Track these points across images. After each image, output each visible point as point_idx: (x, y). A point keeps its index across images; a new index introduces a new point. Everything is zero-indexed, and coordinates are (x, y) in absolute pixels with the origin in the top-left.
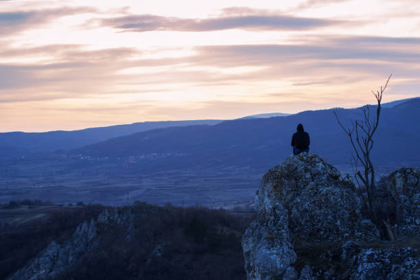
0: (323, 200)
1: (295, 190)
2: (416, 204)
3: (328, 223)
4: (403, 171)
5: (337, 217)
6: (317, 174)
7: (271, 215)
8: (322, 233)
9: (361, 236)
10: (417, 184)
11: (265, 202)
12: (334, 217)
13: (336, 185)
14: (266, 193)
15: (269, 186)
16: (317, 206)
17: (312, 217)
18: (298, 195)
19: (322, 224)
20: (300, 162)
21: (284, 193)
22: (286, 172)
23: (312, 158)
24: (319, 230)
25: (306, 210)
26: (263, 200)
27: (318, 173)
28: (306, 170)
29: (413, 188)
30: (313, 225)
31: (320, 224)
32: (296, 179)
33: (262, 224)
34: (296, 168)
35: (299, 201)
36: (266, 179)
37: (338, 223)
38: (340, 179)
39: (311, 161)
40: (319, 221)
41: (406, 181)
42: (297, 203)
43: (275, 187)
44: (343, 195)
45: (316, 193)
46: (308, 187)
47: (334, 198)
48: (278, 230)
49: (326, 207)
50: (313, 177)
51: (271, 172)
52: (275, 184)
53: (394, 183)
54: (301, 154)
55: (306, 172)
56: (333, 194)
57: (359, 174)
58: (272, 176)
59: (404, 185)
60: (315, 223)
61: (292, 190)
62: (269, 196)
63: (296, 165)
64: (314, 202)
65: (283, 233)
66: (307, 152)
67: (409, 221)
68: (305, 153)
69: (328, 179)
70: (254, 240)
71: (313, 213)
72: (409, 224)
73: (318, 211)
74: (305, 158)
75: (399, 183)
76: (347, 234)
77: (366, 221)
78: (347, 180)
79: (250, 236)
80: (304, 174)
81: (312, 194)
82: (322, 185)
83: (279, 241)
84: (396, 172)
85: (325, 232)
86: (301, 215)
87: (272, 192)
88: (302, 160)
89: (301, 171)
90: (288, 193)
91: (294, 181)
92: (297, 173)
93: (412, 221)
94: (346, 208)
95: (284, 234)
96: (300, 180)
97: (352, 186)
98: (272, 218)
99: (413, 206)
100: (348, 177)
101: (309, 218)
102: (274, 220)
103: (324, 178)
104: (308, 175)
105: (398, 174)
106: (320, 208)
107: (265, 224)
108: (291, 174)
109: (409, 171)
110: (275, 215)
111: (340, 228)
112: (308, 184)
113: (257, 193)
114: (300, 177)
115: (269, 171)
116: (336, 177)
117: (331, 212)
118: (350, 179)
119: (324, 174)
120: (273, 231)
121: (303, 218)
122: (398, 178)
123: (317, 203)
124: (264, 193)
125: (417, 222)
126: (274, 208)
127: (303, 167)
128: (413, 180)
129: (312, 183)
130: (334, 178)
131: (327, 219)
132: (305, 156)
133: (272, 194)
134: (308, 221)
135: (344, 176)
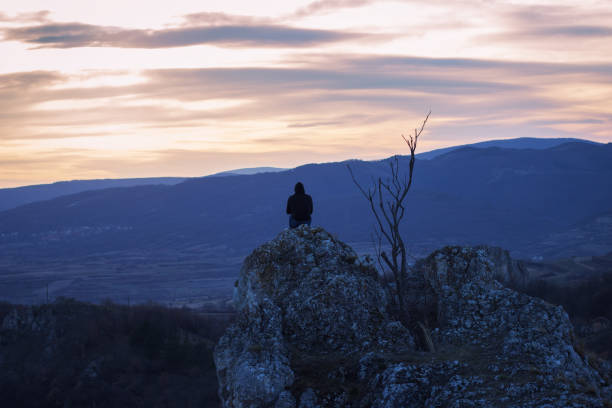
0: (332, 294)
1: (290, 280)
2: (466, 298)
3: (340, 327)
4: (448, 251)
5: (352, 317)
6: (323, 256)
7: (257, 316)
8: (331, 341)
9: (387, 345)
10: (466, 270)
11: (247, 296)
12: (349, 318)
13: (351, 271)
14: (249, 284)
15: (254, 274)
16: (324, 302)
17: (315, 318)
18: (296, 286)
19: (331, 329)
20: (298, 239)
21: (276, 283)
22: (279, 253)
23: (315, 232)
24: (326, 337)
25: (307, 309)
26: (245, 295)
27: (325, 255)
28: (308, 251)
29: (461, 276)
30: (318, 330)
31: (327, 329)
32: (292, 264)
33: (244, 330)
34: (293, 248)
35: (297, 295)
36: (250, 263)
37: (354, 326)
38: (357, 262)
39: (315, 238)
40: (326, 325)
41: (451, 265)
42: (295, 298)
43: (262, 276)
44: (361, 286)
45: (321, 284)
46: (310, 275)
47: (348, 291)
48: (267, 338)
49: (336, 304)
50: (317, 260)
51: (256, 254)
52: (262, 271)
53: (435, 268)
54: (300, 227)
55: (307, 254)
56: (347, 285)
57: (383, 255)
58: (257, 259)
59: (448, 272)
60: (320, 327)
61: (287, 280)
62: (253, 288)
63: (292, 244)
64: (319, 296)
65: (274, 341)
66: (309, 225)
67: (456, 322)
69: (339, 263)
70: (232, 354)
71: (318, 312)
72: (456, 327)
73: (325, 310)
74: (306, 233)
75: (442, 268)
76: (367, 343)
77: (395, 324)
78: (366, 264)
79: (225, 348)
80: (303, 256)
81: (316, 285)
82: (331, 271)
83: (268, 354)
84: (437, 252)
85: (336, 339)
86: (300, 316)
87: (257, 282)
88: (302, 236)
89: (299, 252)
90: (281, 283)
91: (289, 266)
92: (295, 255)
93: (460, 323)
94: (366, 306)
95: (276, 344)
96: (299, 265)
97: (374, 274)
98: (258, 320)
99: (461, 302)
100: (367, 259)
101: (311, 320)
102: (261, 324)
104: (310, 258)
105: (440, 256)
106: (328, 305)
107: (248, 329)
108: (286, 255)
109: (456, 251)
110: (262, 317)
111: (357, 334)
112: (310, 270)
113: (236, 285)
114: (299, 261)
115: (254, 252)
116: (351, 261)
117: (343, 311)
118: (371, 262)
119: (334, 255)
120: (260, 339)
121: (303, 320)
122: (440, 260)
123: (323, 298)
124: (246, 283)
125: (468, 324)
126: (260, 306)
127: (303, 246)
128: (461, 264)
129: (316, 269)
130: (348, 262)
131: (337, 321)
132: (306, 229)
133: (257, 286)
134: (310, 324)
135: (362, 259)
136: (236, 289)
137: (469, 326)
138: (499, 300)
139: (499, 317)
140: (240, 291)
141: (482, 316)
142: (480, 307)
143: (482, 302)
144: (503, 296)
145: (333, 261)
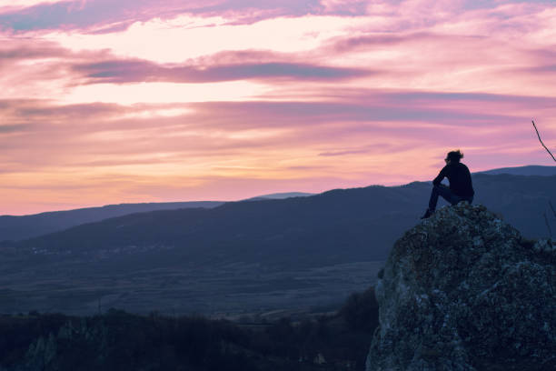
0: (515, 285)
1: (456, 268)
3: (528, 327)
5: (542, 316)
6: (495, 238)
7: (427, 313)
8: (517, 346)
11: (398, 290)
12: (538, 316)
13: (531, 257)
14: (401, 275)
15: (407, 262)
16: (505, 296)
17: (496, 316)
18: (463, 277)
19: (516, 331)
20: (460, 218)
21: (436, 274)
22: (438, 235)
23: (478, 211)
24: (511, 340)
25: (485, 304)
26: (394, 288)
27: (497, 238)
28: (473, 233)
31: (512, 330)
32: (456, 249)
33: (411, 330)
34: (455, 229)
35: (467, 287)
36: (402, 247)
37: (546, 326)
38: (537, 247)
39: (479, 217)
40: (510, 324)
42: (464, 291)
43: (418, 263)
44: (550, 275)
45: (496, 273)
46: (482, 261)
47: (535, 282)
48: (444, 340)
49: (521, 297)
50: (488, 244)
51: (410, 236)
52: (417, 260)
54: (460, 204)
55: (473, 237)
56: (533, 273)
61: (450, 269)
62: (406, 279)
63: (453, 224)
64: (499, 288)
65: (454, 345)
66: (470, 202)
68: (467, 203)
69: (515, 248)
71: (498, 309)
73: (507, 306)
74: (466, 211)
78: (548, 249)
79: (388, 353)
80: (469, 239)
81: (489, 275)
82: (507, 258)
83: (449, 362)
85: (523, 343)
86: (475, 314)
87: (411, 272)
88: (462, 214)
89: (463, 234)
90: (442, 274)
91: (453, 252)
92: (458, 237)
95: (458, 349)
96: (465, 250)
98: (430, 318)
100: (549, 243)
101: (489, 319)
102: (433, 322)
103: (508, 245)
104: (478, 242)
106: (511, 300)
107: (418, 329)
108: (446, 239)
110: (435, 313)
111: (550, 336)
112: (479, 257)
113: (381, 275)
114: (465, 245)
115: (407, 233)
116: (529, 245)
117: (531, 307)
119: (509, 238)
120: (435, 342)
121: (479, 318)
123: (504, 290)
124: (395, 274)
126: (431, 300)
127: (467, 227)
129: (489, 255)
130: (525, 247)
131: (524, 320)
132: (466, 207)
133: (411, 276)
134: (489, 324)
135: (543, 243)
136: (380, 282)
140: (386, 284)
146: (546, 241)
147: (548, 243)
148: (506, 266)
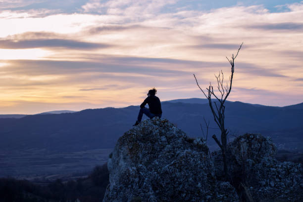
0: (183, 162)
1: (151, 153)
2: (269, 167)
3: (189, 185)
4: (247, 137)
5: (198, 179)
6: (172, 137)
7: (135, 177)
8: (184, 195)
9: (223, 198)
10: (260, 149)
11: (120, 164)
12: (195, 179)
13: (192, 147)
14: (122, 156)
15: (125, 149)
16: (177, 168)
17: (172, 179)
18: (155, 158)
19: (183, 187)
20: (154, 126)
21: (141, 156)
22: (142, 135)
23: (164, 122)
24: (181, 192)
25: (166, 173)
26: (118, 164)
27: (173, 137)
28: (161, 134)
29: (257, 153)
30: (174, 188)
31: (181, 186)
32: (152, 142)
33: (126, 187)
34: (151, 132)
35: (157, 163)
36: (122, 141)
37: (199, 185)
38: (195, 142)
39: (164, 126)
40: (180, 184)
41: (250, 146)
42: (155, 165)
43: (131, 150)
44: (202, 157)
45: (173, 156)
46: (166, 149)
47: (194, 161)
48: (144, 192)
49: (186, 169)
50: (169, 140)
51: (126, 135)
52: (130, 148)
53: (239, 148)
54: (154, 118)
55: (161, 136)
56: (193, 156)
57: (214, 137)
58: (126, 139)
59: (248, 149)
60: (175, 185)
61: (148, 153)
62: (124, 159)
63: (150, 129)
64: (174, 164)
65: (149, 195)
66: (160, 117)
67: (264, 183)
68: (158, 118)
69: (183, 143)
71: (174, 175)
72: (264, 186)
73: (179, 174)
74: (158, 122)
75: (244, 147)
76: (209, 197)
77: (224, 183)
78: (201, 143)
79: (114, 199)
80: (159, 137)
81: (169, 157)
82: (179, 148)
84: (240, 138)
85: (187, 194)
86: (161, 178)
87: (127, 155)
88: (155, 124)
89: (156, 134)
90: (144, 155)
91: (150, 144)
92: (153, 136)
93: (267, 183)
94: (205, 171)
95: (152, 196)
96: (157, 143)
97: (206, 150)
98: (137, 180)
99: (266, 169)
101: (169, 181)
102: (139, 182)
103: (180, 141)
104: (164, 139)
105: (243, 140)
106: (180, 171)
107: (130, 186)
108: (146, 137)
109: (253, 137)
110: (139, 177)
111: (201, 190)
112: (164, 147)
113: (111, 156)
114: (156, 141)
115: (125, 134)
116: (191, 141)
117: (192, 174)
118: (205, 142)
119: (180, 137)
120: (139, 193)
121: (163, 180)
122: (243, 142)
123: (177, 165)
124: (119, 156)
125: (272, 184)
126: (137, 170)
127: (158, 131)
128: (256, 145)
129: (169, 146)
130: (189, 142)
131: (188, 181)
132: (158, 120)
133: (128, 157)
134: (169, 183)
135: (199, 140)
136: (110, 160)
137: (273, 185)
138: (291, 169)
139: (292, 180)
140: (114, 161)
141: (280, 179)
142: (279, 173)
143: (280, 170)
144: (292, 166)
145: (179, 141)
146: (200, 139)
147: (201, 140)
148: (178, 152)
